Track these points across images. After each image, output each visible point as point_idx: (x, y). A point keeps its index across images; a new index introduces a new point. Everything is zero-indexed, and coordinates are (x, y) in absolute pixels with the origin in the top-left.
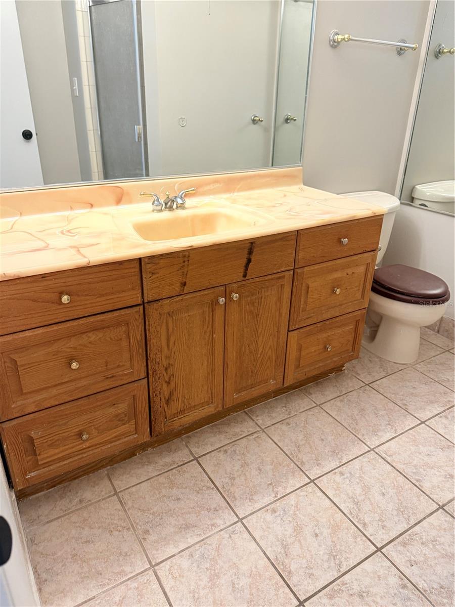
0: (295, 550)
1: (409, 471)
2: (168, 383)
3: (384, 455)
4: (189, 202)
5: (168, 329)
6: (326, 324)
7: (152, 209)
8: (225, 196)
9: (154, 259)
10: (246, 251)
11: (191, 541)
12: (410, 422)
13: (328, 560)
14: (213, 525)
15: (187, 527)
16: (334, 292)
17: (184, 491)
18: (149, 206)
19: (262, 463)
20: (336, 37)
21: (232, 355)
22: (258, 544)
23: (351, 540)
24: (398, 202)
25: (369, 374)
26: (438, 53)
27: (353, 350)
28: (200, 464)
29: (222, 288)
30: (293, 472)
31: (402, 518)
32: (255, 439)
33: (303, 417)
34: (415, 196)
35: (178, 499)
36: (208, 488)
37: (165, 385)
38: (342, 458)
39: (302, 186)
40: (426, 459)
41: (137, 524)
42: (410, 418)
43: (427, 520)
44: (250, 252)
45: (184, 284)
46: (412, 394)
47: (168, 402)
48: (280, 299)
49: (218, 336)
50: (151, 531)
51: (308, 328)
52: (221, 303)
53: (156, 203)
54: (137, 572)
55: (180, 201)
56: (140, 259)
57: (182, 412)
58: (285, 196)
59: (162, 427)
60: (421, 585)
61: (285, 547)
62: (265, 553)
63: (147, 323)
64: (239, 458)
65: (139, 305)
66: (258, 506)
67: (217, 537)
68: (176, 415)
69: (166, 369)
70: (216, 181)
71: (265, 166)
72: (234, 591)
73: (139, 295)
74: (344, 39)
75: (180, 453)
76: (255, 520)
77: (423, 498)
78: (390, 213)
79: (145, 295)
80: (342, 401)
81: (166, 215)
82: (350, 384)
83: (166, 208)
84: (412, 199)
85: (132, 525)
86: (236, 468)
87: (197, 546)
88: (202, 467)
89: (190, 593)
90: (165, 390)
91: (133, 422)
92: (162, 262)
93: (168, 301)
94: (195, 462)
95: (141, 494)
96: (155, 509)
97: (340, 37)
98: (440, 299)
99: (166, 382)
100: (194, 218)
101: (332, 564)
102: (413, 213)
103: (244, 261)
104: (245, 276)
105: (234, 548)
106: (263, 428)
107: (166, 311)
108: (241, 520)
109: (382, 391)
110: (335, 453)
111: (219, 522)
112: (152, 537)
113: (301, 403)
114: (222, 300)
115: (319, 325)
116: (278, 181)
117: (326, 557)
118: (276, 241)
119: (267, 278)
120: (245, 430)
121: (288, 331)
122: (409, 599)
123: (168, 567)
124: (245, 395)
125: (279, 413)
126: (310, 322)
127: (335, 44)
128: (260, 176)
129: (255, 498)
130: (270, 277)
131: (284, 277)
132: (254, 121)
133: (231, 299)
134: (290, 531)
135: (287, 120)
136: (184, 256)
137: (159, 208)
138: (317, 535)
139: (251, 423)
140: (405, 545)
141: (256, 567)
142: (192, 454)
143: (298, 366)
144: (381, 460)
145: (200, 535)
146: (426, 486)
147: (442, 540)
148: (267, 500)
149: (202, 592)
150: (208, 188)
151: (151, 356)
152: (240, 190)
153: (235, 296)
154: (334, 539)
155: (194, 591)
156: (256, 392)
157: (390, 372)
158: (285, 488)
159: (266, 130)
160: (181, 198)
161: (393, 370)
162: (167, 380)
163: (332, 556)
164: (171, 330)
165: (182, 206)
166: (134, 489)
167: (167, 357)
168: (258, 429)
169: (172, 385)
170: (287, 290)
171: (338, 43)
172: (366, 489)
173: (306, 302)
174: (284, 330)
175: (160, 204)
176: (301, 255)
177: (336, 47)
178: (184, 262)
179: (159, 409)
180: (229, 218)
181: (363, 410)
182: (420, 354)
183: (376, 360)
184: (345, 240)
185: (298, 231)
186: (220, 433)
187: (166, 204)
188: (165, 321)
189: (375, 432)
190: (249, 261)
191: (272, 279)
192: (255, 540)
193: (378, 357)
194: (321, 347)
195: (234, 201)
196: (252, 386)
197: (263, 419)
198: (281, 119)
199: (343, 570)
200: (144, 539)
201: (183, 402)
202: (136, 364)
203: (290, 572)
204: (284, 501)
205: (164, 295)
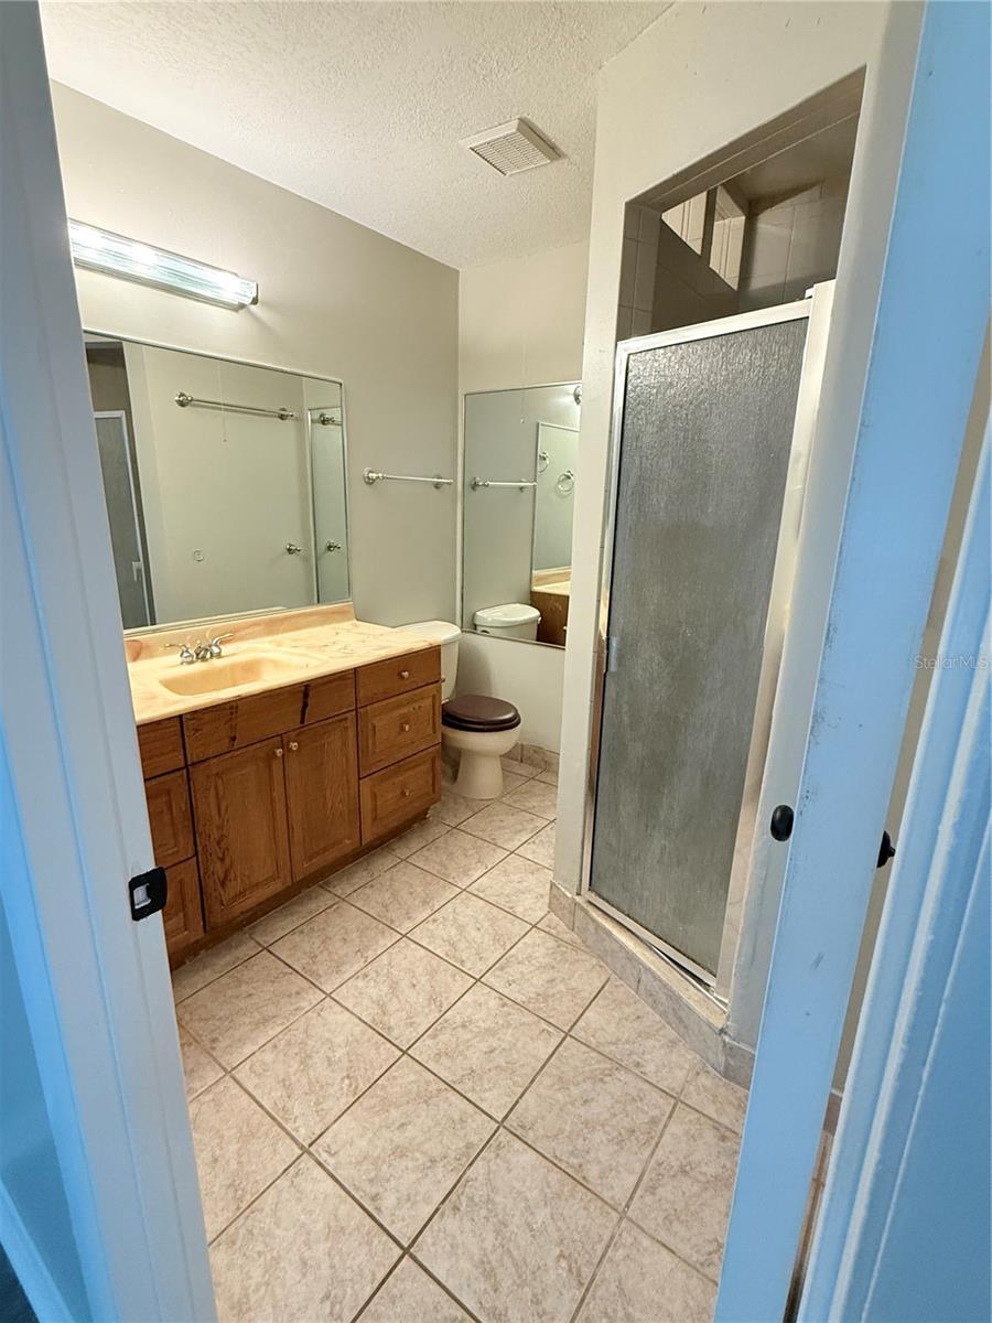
0: (393, 1006)
1: (502, 902)
2: (222, 860)
3: (476, 893)
4: (226, 649)
5: (217, 794)
6: (399, 765)
7: (179, 662)
8: (270, 638)
9: (196, 714)
10: (301, 695)
11: (272, 1033)
12: (501, 854)
13: (429, 1005)
14: (296, 1010)
15: (266, 1020)
16: (403, 729)
17: (254, 985)
18: (176, 658)
19: (346, 933)
20: (370, 475)
21: (296, 816)
22: (352, 1013)
23: (450, 979)
24: (459, 631)
25: (455, 816)
26: (475, 486)
27: (434, 791)
28: (271, 953)
29: (279, 738)
30: (383, 932)
31: (498, 946)
32: (335, 911)
33: (388, 876)
34: (477, 623)
35: (250, 995)
36: (285, 974)
37: (218, 864)
38: (434, 905)
39: (355, 621)
40: (517, 885)
41: (201, 1036)
42: (499, 850)
43: (523, 941)
44: (306, 695)
45: (234, 739)
46: (500, 828)
47: (223, 884)
48: (344, 744)
49: (278, 793)
50: (220, 1038)
51: (380, 773)
52: (279, 755)
53: (185, 654)
54: (210, 1083)
55: (216, 650)
56: (181, 716)
57: (242, 894)
58: (337, 634)
59: (218, 918)
60: (520, 998)
61: (382, 1006)
62: (360, 1019)
63: (192, 789)
64: (319, 933)
65: (181, 769)
66: (346, 976)
67: (303, 1019)
68: (236, 897)
69: (218, 843)
70: (255, 624)
71: (310, 604)
72: (330, 1065)
73: (181, 757)
74: (378, 477)
75: (244, 948)
76: (345, 991)
77: (517, 922)
78: (449, 643)
79: (189, 756)
80: (428, 850)
81: (199, 666)
82: (435, 831)
83: (197, 658)
84: (475, 627)
85: (194, 1039)
86: (316, 946)
87: (280, 1036)
88: (274, 955)
89: (279, 1083)
90: (219, 869)
91: (181, 914)
92: (207, 717)
93: (215, 760)
94: (265, 952)
95: (200, 1003)
96: (222, 1014)
97: (374, 475)
98: (511, 724)
99: (219, 858)
100: (233, 667)
101: (433, 1007)
102: (477, 640)
103: (301, 705)
104: (302, 721)
105: (325, 1025)
106: (343, 896)
107: (214, 772)
108: (329, 995)
109: (469, 831)
110: (425, 902)
111: (304, 1004)
112: (222, 1045)
113: (383, 863)
114: (279, 752)
115: (392, 768)
116: (327, 618)
117: (427, 1002)
118: (334, 680)
119: (327, 722)
120: (321, 904)
121: (360, 779)
122: (510, 1014)
123: (247, 1067)
124: (319, 862)
125: (361, 877)
126: (382, 765)
127: (370, 482)
128: (305, 615)
129: (343, 969)
130: (330, 720)
131: (346, 719)
132: (289, 550)
133: (290, 750)
134: (385, 989)
135: (329, 548)
136: (231, 708)
137: (189, 659)
138: (414, 986)
139: (328, 896)
140: (502, 969)
141: (352, 1035)
142: (260, 945)
143: (375, 819)
144: (474, 898)
145: (283, 1024)
146: (519, 910)
147: (537, 954)
148: (356, 967)
149: (293, 1079)
150: (247, 631)
151: (200, 828)
152: (285, 631)
153: (294, 745)
154: (433, 983)
155: (284, 1080)
156: (331, 856)
157: (476, 810)
158: (376, 950)
159: (306, 559)
160: (216, 645)
161: (480, 807)
162: (221, 855)
163: (432, 999)
164: (221, 793)
165: (219, 655)
166: (189, 1001)
167: (220, 828)
168: (337, 899)
169: (228, 860)
170: (351, 733)
171: (374, 480)
172: (461, 928)
173: (374, 743)
174: (354, 779)
175: (191, 655)
176: (362, 693)
177: (371, 484)
178: (232, 714)
179: (214, 894)
180: (276, 664)
181: (452, 853)
182: (505, 787)
183: (462, 801)
184: (406, 674)
185: (355, 669)
186: (292, 914)
187: (198, 655)
188: (213, 785)
189: (466, 872)
190: (305, 705)
191: (333, 722)
192: (348, 1010)
193: (464, 798)
194: (398, 792)
195: (279, 644)
196: (325, 849)
197: (342, 889)
198: (322, 546)
199: (444, 1010)
200: (213, 1048)
201: (242, 881)
202: (181, 839)
203: (389, 1028)
204: (375, 964)
205: (210, 753)
